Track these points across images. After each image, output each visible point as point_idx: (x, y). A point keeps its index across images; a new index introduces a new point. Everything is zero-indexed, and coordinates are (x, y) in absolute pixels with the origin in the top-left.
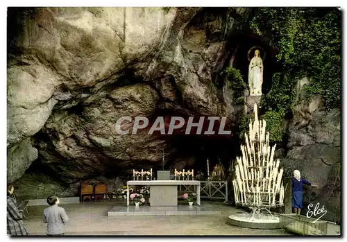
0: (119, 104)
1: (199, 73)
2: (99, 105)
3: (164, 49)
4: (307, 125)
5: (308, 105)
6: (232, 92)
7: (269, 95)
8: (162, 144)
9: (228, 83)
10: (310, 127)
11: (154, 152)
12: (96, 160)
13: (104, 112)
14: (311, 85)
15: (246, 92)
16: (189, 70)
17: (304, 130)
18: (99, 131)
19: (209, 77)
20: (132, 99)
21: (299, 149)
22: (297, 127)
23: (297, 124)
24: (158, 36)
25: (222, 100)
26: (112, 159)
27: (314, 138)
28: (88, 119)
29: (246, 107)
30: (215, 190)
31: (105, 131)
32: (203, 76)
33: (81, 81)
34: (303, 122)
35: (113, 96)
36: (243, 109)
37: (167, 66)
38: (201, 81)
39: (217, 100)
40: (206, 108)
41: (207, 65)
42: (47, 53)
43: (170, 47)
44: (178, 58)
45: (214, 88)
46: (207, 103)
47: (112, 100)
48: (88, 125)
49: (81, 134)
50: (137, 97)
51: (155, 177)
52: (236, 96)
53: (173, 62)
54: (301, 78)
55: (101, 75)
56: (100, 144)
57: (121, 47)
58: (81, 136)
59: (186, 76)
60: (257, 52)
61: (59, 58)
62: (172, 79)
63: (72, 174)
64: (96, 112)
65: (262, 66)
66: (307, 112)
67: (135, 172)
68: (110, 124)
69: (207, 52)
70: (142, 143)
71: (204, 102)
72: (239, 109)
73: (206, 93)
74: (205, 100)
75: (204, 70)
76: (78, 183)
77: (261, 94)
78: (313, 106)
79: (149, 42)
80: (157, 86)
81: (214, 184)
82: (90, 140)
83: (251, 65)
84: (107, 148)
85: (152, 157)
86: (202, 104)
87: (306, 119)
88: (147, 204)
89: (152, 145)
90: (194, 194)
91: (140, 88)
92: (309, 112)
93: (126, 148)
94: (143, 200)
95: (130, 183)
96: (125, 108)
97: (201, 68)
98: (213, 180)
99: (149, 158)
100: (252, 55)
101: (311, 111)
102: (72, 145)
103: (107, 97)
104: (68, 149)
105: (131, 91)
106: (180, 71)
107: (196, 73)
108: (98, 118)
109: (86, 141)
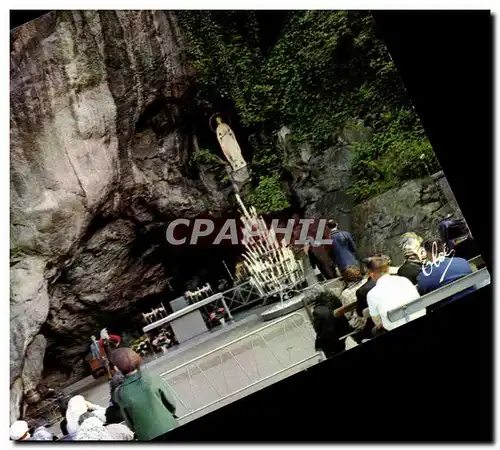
0: (98, 251)
1: (166, 178)
2: (80, 262)
3: (122, 178)
4: (310, 177)
5: (300, 156)
6: (212, 177)
7: (254, 162)
8: (159, 269)
9: (203, 168)
10: (313, 178)
11: (153, 283)
12: (93, 322)
13: (86, 267)
14: (293, 133)
15: (228, 170)
16: (154, 182)
17: (309, 184)
18: (88, 288)
19: (179, 175)
20: (109, 240)
21: (313, 206)
22: (301, 183)
23: (299, 179)
24: (111, 171)
25: (205, 191)
26: (111, 313)
27: (322, 188)
28: (74, 282)
29: (235, 186)
30: (247, 294)
31: (94, 286)
32: (171, 177)
33: (63, 252)
34: (304, 176)
35: (90, 247)
36: (233, 189)
37: (131, 191)
38: (171, 184)
39: (199, 193)
40: (191, 210)
41: (171, 164)
42: (30, 244)
43: (126, 173)
44: (139, 177)
45: (190, 182)
46: (190, 204)
47: (91, 251)
48: (76, 287)
49: (71, 300)
50: (113, 235)
51: (170, 311)
52: (217, 179)
53: (135, 185)
54: (279, 129)
55: (77, 237)
56: (94, 302)
57: (84, 203)
58: (73, 302)
59: (155, 190)
60: (218, 120)
61: (41, 243)
62: (141, 201)
63: (72, 351)
64: (79, 270)
65: (231, 131)
66: (302, 163)
67: (146, 315)
68: (96, 275)
69: (163, 150)
70: (137, 279)
71: (185, 205)
72: (228, 190)
73: (183, 193)
74: (186, 202)
75: (170, 171)
76: (81, 361)
77: (245, 164)
78: (305, 156)
79: (106, 182)
80: (129, 214)
81: (243, 287)
82: (83, 302)
83: (219, 137)
84: (103, 303)
85: (154, 289)
86: (184, 208)
87: (305, 172)
88: (174, 343)
89: (149, 274)
90: (221, 309)
91: (113, 226)
92: (304, 164)
93: (121, 293)
94: (168, 341)
95: (146, 329)
96: (106, 252)
97: (165, 171)
98: (240, 283)
99: (152, 291)
100: (215, 125)
101: (305, 160)
102: (66, 316)
103: (85, 251)
104: (64, 323)
105: (106, 233)
106: (146, 189)
107: (163, 179)
108: (83, 276)
109: (79, 305)
